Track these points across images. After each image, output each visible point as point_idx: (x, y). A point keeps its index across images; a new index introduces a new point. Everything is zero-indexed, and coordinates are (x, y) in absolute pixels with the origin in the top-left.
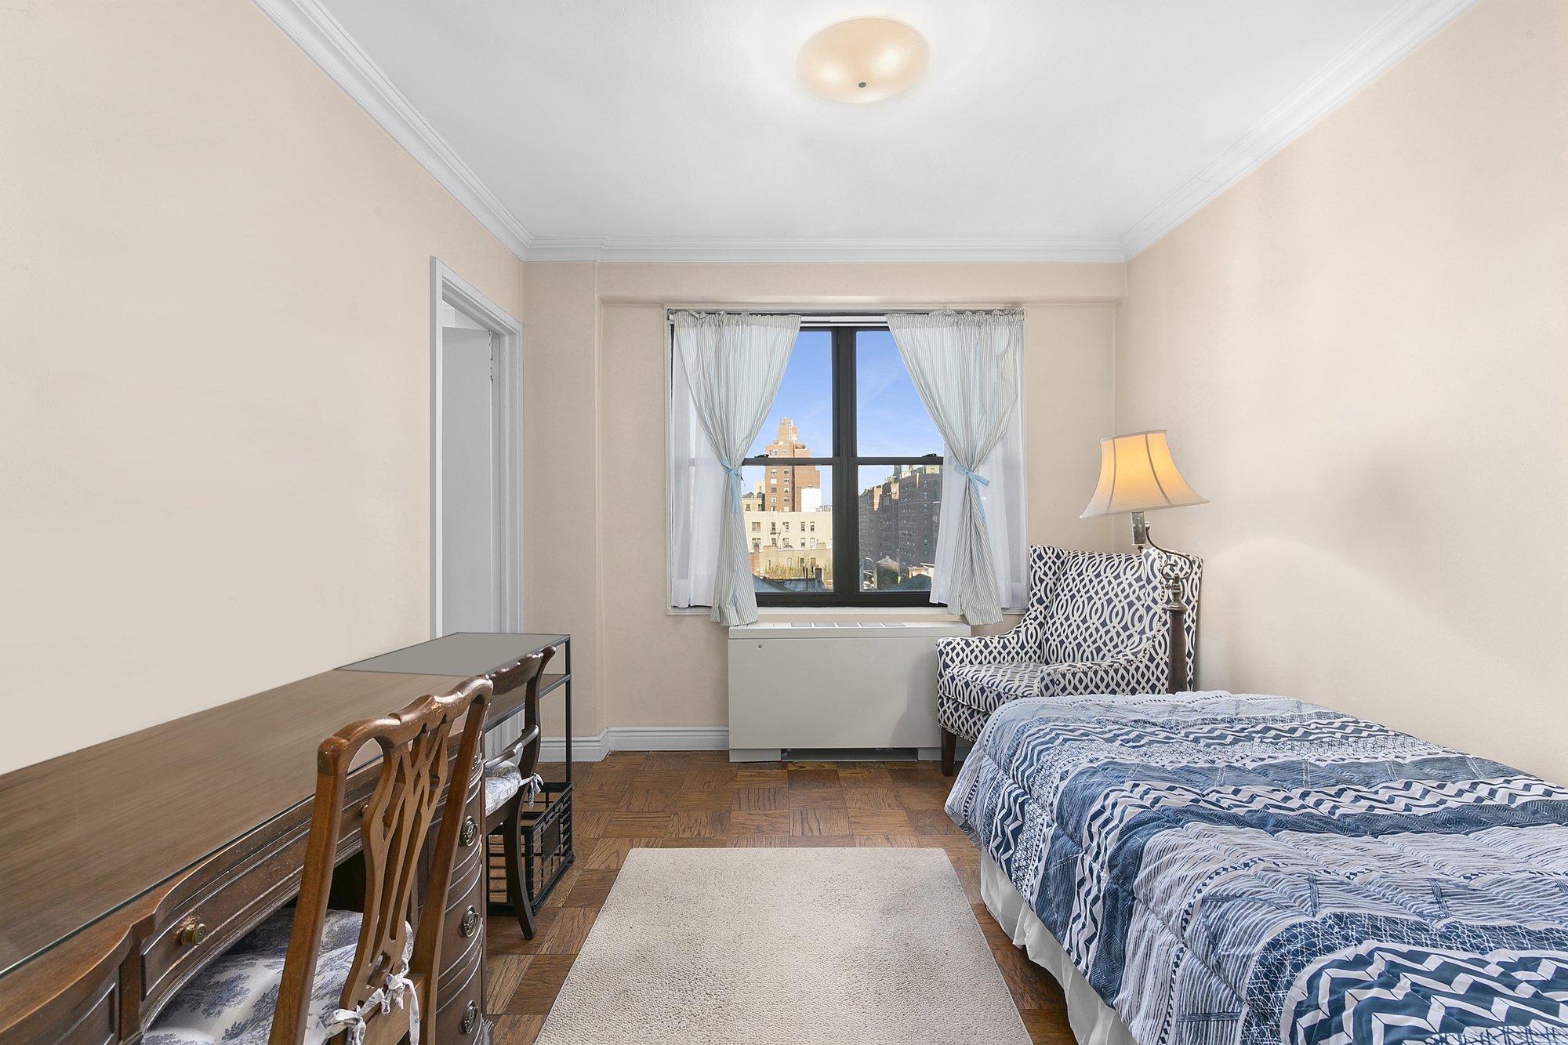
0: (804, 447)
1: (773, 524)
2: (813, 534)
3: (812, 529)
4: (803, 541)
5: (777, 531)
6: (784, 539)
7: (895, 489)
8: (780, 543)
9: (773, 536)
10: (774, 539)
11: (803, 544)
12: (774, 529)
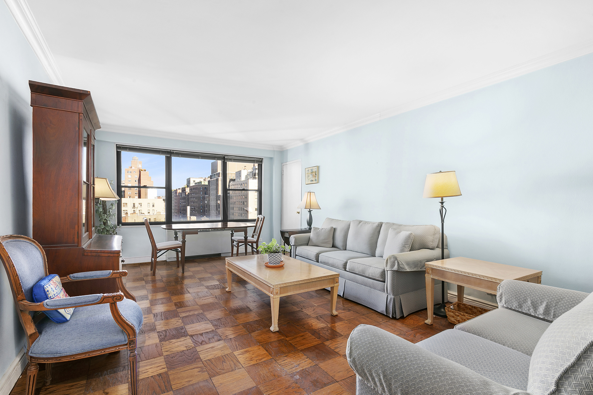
0: (145, 171)
1: (134, 204)
2: (154, 208)
3: (153, 206)
4: (149, 211)
5: (136, 207)
6: (139, 211)
7: (188, 190)
8: (137, 212)
9: (134, 209)
10: (134, 211)
11: (149, 213)
12: (134, 206)
